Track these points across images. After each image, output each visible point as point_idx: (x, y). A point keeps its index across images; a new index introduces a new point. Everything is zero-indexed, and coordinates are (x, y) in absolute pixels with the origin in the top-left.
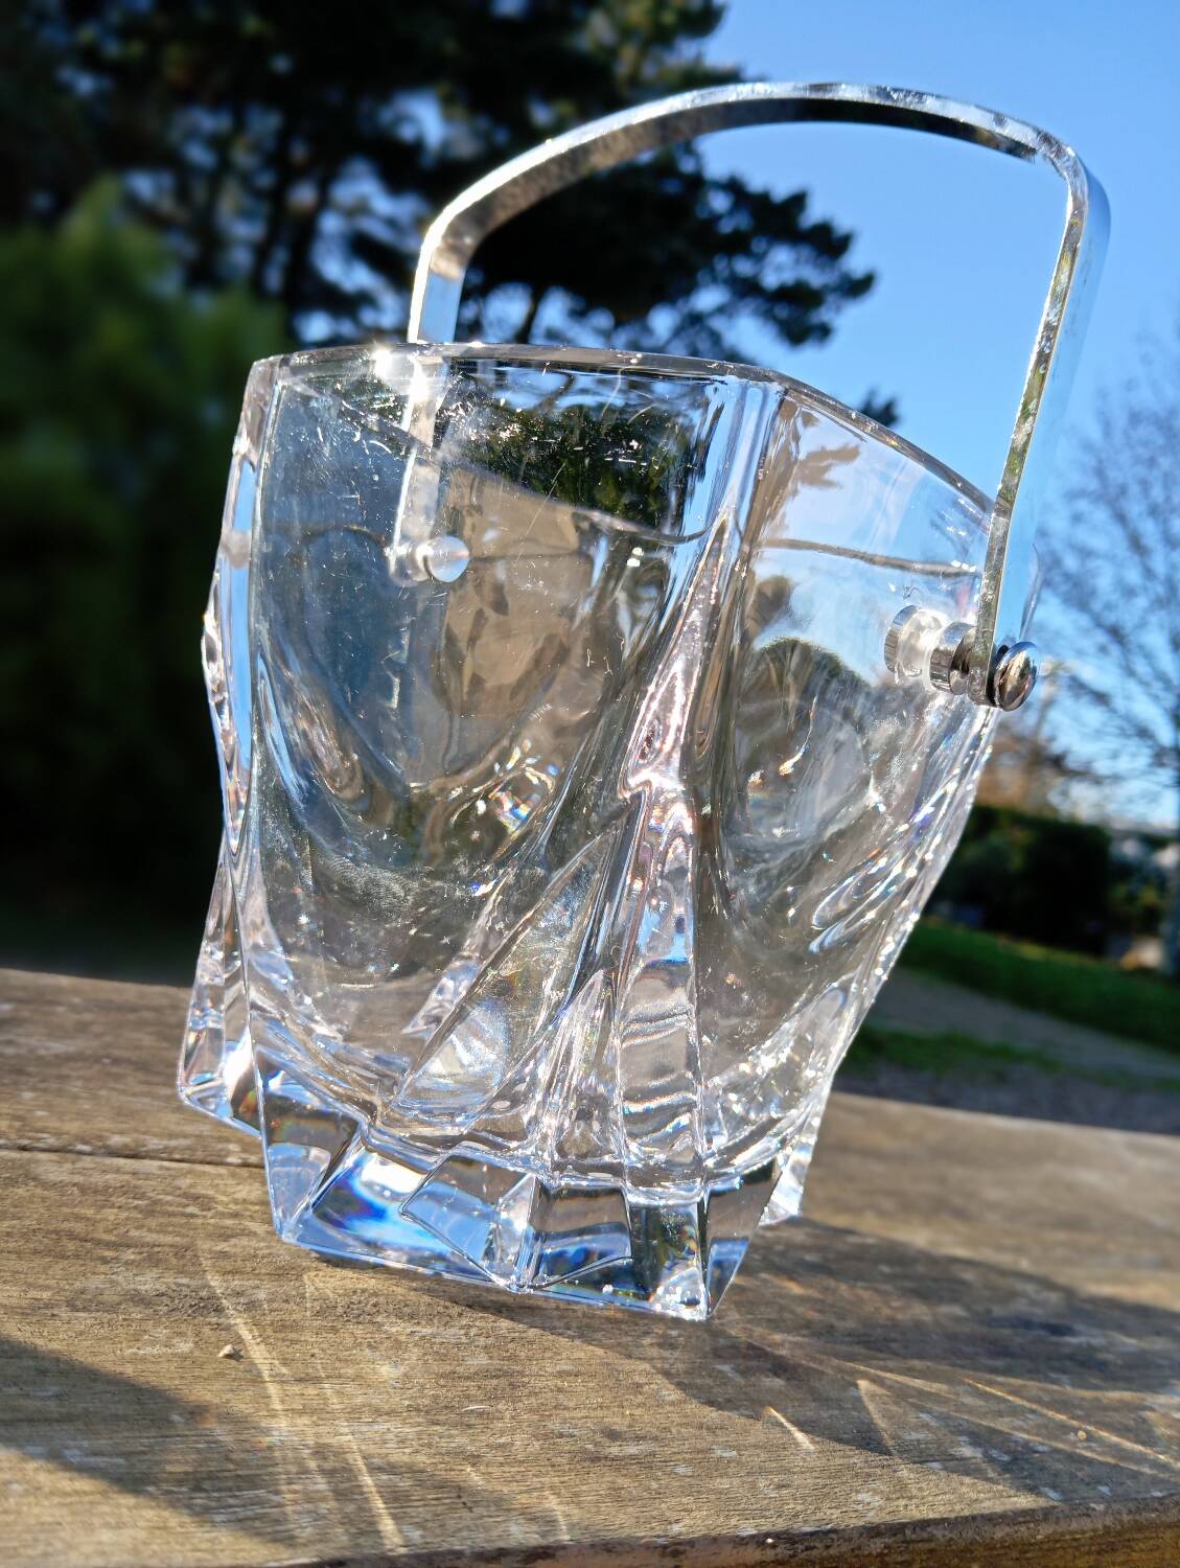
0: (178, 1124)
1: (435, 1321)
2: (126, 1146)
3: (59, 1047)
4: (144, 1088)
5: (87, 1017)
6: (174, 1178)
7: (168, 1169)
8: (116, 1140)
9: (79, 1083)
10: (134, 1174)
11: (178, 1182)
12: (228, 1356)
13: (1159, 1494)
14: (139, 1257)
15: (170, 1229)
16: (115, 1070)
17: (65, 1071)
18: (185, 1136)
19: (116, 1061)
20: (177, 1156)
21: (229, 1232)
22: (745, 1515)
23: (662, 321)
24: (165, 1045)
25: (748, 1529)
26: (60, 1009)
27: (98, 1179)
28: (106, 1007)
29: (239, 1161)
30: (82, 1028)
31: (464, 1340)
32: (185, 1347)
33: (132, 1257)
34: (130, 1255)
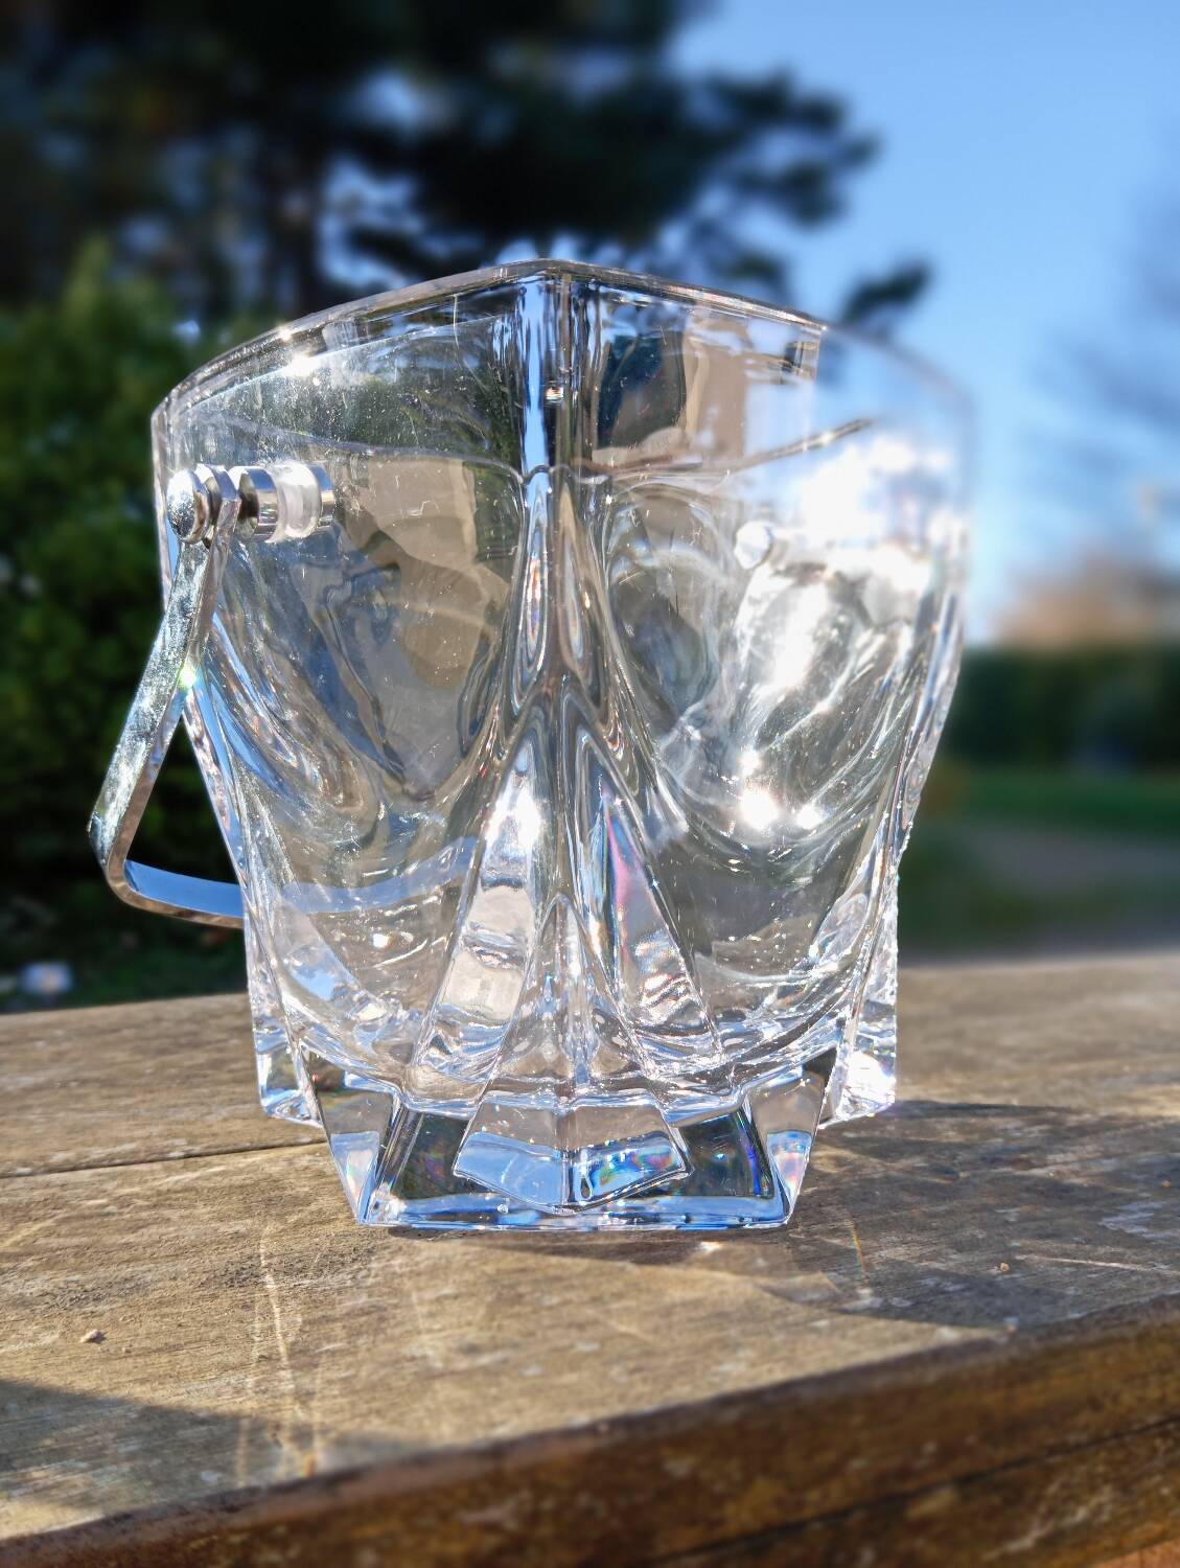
0: (128, 1129)
1: (325, 1272)
2: (67, 1161)
3: (27, 1080)
4: (106, 1102)
5: (65, 1046)
6: (102, 1182)
7: (100, 1175)
8: (59, 1157)
9: (39, 1111)
10: (63, 1186)
11: (105, 1187)
12: (92, 1340)
13: (1077, 1315)
14: (37, 1263)
15: (81, 1231)
16: (82, 1091)
17: (29, 1101)
18: (132, 1140)
19: (84, 1082)
20: (118, 1161)
21: (141, 1223)
22: (581, 1406)
23: (673, 239)
24: (138, 1057)
25: (582, 1418)
26: (40, 1044)
27: (24, 1197)
28: (85, 1033)
29: (182, 1154)
30: (58, 1057)
31: (349, 1283)
32: (48, 1339)
33: (31, 1264)
34: (29, 1263)
